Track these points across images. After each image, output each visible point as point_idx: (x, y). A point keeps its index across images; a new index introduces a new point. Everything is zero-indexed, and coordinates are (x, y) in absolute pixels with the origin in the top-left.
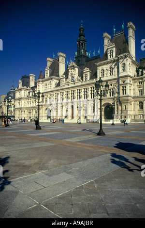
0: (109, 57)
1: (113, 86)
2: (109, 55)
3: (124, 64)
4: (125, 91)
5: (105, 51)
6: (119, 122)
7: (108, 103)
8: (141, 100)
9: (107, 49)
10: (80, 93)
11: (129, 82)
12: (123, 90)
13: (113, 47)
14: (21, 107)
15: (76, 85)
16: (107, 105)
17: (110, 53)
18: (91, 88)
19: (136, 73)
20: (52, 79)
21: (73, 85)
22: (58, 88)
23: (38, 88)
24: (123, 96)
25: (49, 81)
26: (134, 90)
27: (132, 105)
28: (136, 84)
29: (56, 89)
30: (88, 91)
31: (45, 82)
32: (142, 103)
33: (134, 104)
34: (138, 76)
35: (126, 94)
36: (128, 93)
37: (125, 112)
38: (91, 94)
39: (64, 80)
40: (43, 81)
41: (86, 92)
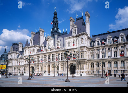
0: (73, 33)
1: (75, 53)
2: (73, 32)
3: (82, 39)
4: (82, 56)
5: (71, 30)
6: (79, 75)
7: (72, 64)
8: (93, 62)
9: (72, 28)
10: (54, 56)
11: (85, 50)
12: (82, 55)
13: (75, 27)
14: (12, 65)
15: (51, 51)
16: (71, 65)
17: (74, 31)
18: (61, 53)
19: (90, 45)
20: (35, 46)
21: (50, 51)
22: (39, 53)
23: (25, 52)
24: (82, 59)
25: (33, 48)
26: (88, 55)
27: (87, 65)
28: (90, 52)
29: (37, 53)
30: (59, 55)
31: (30, 49)
32: (93, 64)
33: (88, 64)
34: (91, 46)
35: (83, 58)
36: (85, 57)
37: (83, 69)
38: (61, 57)
39: (44, 47)
40: (29, 48)
41: (58, 56)
